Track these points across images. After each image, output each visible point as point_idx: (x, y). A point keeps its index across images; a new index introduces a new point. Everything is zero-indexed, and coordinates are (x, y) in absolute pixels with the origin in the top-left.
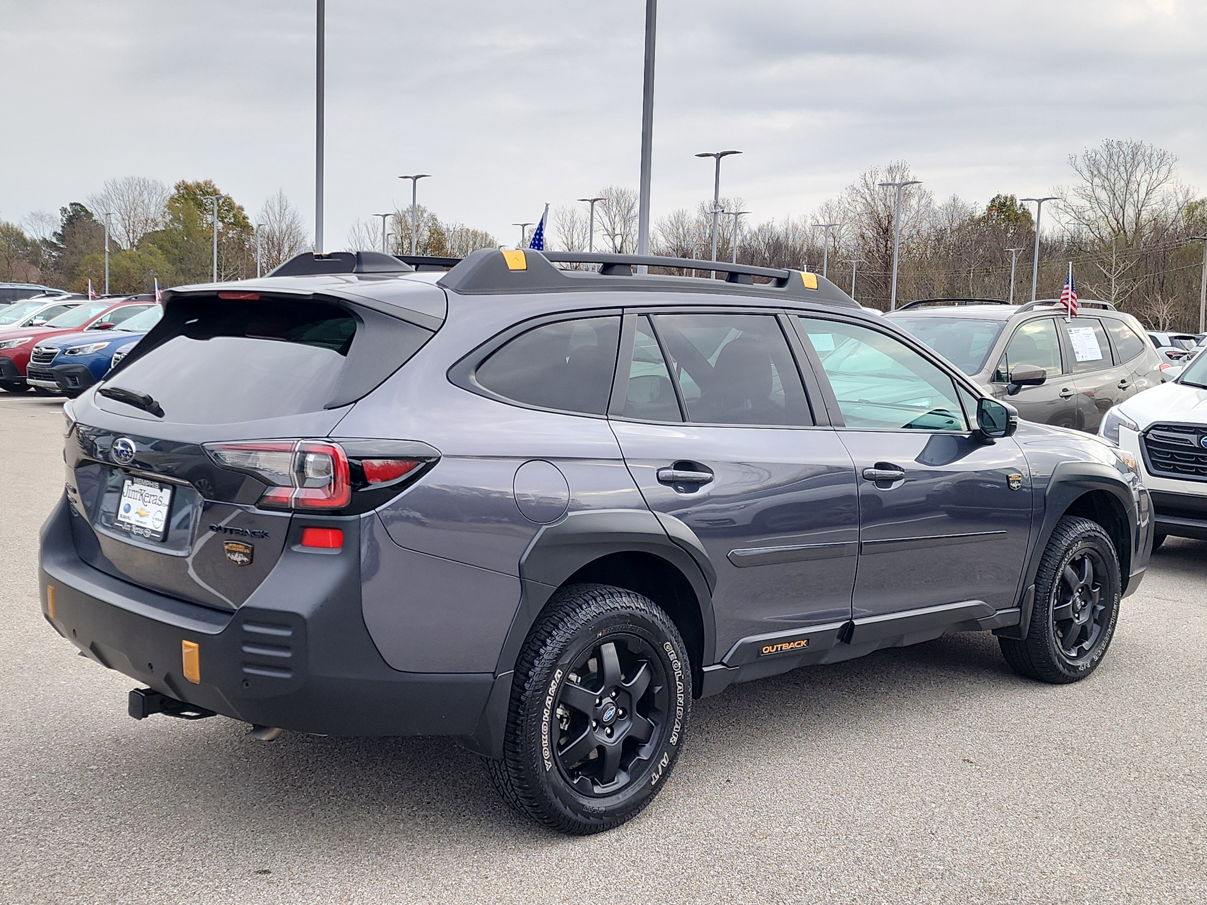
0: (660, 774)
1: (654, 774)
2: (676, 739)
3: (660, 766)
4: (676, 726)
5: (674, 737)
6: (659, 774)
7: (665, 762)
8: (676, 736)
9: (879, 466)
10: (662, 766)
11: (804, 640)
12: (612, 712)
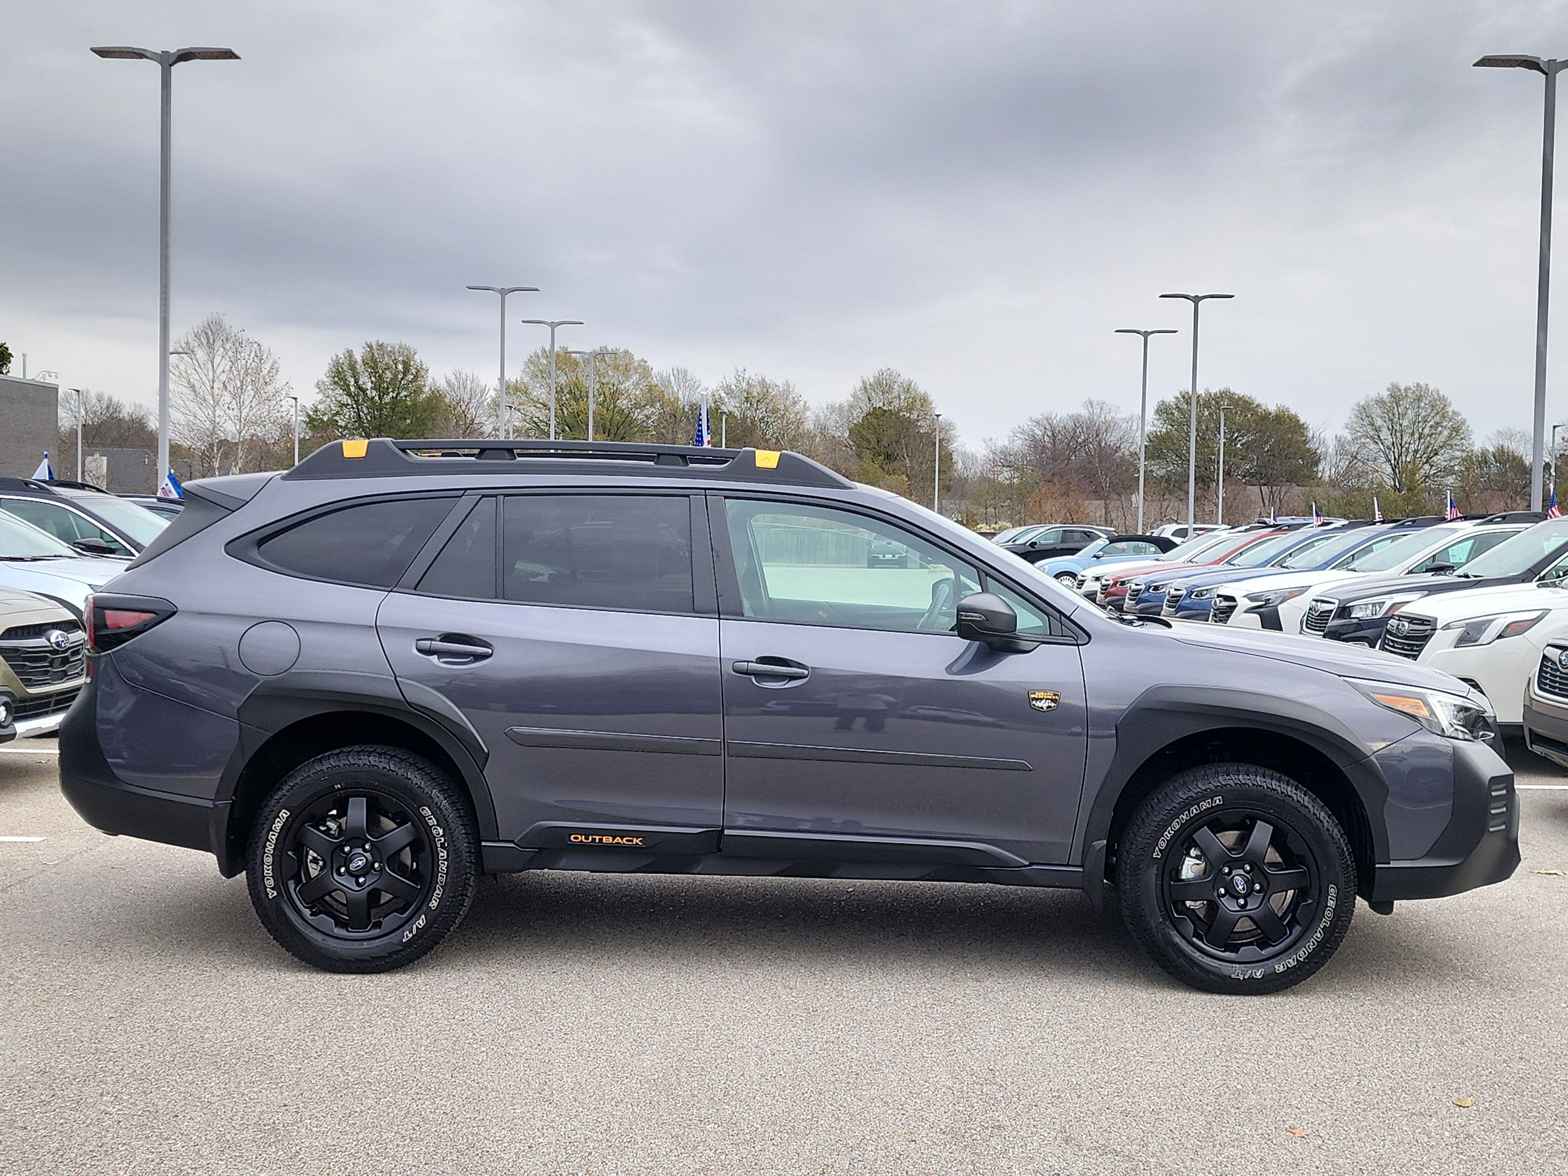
0: (414, 933)
1: (408, 932)
2: (436, 904)
3: (414, 926)
4: (437, 891)
5: (434, 901)
6: (412, 932)
7: (421, 923)
8: (436, 901)
9: (763, 660)
10: (417, 927)
11: (637, 838)
12: (360, 863)
